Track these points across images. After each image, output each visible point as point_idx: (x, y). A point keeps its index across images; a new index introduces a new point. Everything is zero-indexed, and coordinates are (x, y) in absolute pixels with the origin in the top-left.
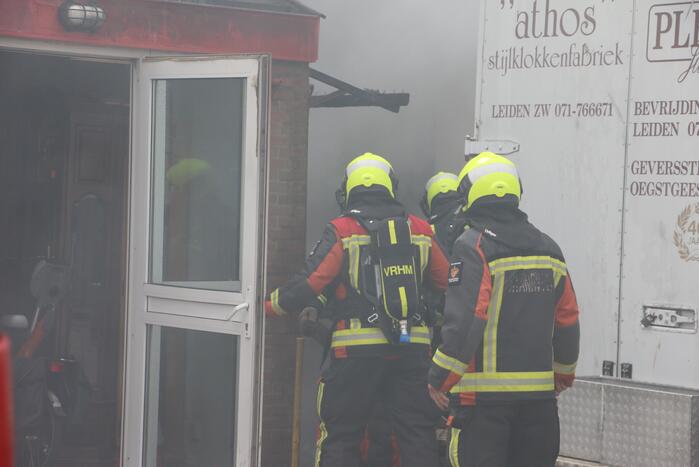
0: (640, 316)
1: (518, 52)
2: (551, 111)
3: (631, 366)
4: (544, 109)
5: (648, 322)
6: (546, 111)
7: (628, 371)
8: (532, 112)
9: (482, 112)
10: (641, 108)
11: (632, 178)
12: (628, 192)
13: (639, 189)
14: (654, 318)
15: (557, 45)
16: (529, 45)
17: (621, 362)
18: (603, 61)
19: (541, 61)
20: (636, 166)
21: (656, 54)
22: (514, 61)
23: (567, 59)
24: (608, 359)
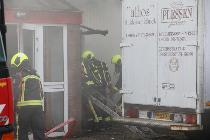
0: (162, 86)
1: (132, 21)
2: (140, 35)
3: (160, 98)
4: (138, 35)
5: (164, 87)
6: (139, 35)
7: (159, 100)
8: (135, 36)
9: (124, 36)
10: (160, 34)
11: (159, 52)
12: (158, 55)
13: (161, 54)
14: (165, 86)
15: (141, 19)
16: (134, 19)
17: (158, 98)
18: (151, 23)
19: (137, 23)
20: (160, 49)
21: (163, 21)
22: (131, 23)
23: (143, 22)
24: (155, 97)
